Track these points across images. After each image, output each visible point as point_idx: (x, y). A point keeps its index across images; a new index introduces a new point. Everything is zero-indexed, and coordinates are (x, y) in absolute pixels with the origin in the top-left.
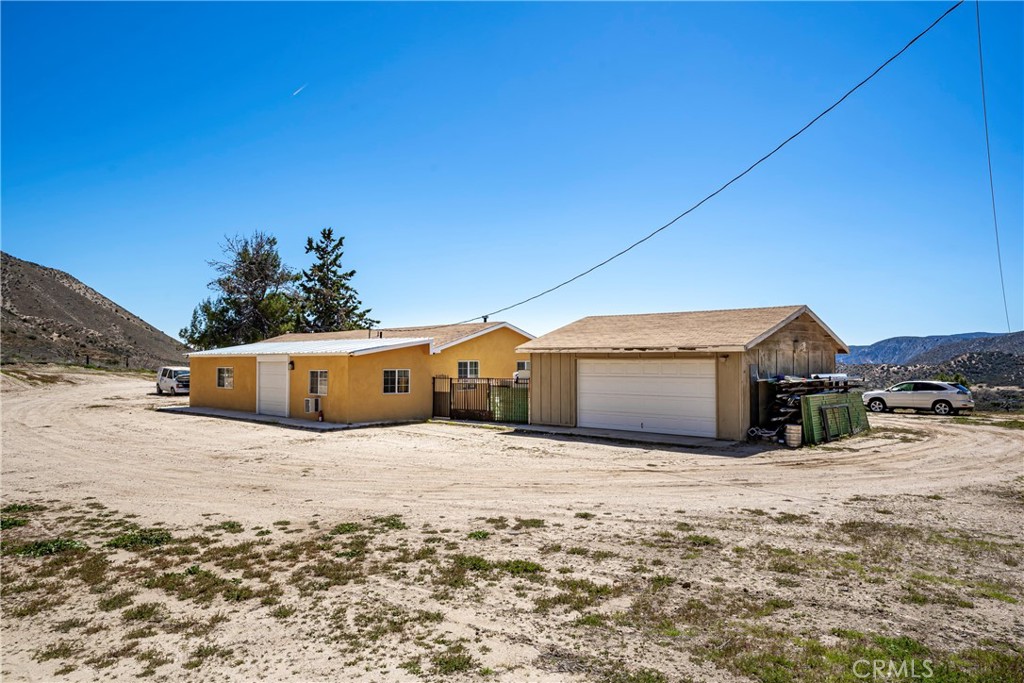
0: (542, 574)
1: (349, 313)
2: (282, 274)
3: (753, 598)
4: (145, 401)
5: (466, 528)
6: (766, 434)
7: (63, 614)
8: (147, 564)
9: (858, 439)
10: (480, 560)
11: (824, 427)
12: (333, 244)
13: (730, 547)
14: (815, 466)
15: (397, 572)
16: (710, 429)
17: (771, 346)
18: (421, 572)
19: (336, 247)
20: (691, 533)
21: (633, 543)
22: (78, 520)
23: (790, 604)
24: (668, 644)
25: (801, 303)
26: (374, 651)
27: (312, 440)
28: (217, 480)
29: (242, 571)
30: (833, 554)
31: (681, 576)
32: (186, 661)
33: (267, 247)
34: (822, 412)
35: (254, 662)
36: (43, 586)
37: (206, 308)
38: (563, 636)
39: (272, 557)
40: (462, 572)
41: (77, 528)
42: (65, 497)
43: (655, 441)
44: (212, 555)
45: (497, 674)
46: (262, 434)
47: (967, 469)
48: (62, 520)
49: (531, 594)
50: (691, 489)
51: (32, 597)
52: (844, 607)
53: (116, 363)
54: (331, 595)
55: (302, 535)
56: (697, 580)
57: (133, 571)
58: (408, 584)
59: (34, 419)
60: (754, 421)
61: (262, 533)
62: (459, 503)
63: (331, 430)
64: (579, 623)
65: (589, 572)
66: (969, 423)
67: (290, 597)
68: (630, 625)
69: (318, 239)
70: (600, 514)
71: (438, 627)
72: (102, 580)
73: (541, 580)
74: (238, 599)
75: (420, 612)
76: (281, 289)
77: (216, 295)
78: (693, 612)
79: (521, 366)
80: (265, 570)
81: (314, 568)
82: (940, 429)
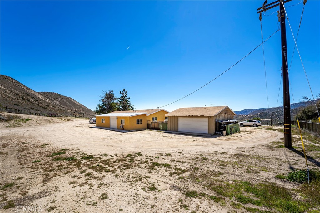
0: (171, 167)
1: (129, 106)
2: (115, 98)
3: (215, 172)
4: (87, 125)
5: (155, 156)
6: (219, 133)
7: (73, 174)
8: (89, 163)
9: (238, 133)
10: (158, 163)
11: (231, 131)
12: (125, 92)
13: (211, 160)
14: (229, 140)
15: (140, 166)
16: (207, 132)
17: (220, 115)
18: (145, 166)
19: (126, 93)
20: (203, 157)
21: (190, 159)
22: (75, 152)
23: (223, 174)
24: (198, 184)
25: (227, 105)
26: (136, 185)
27: (122, 134)
28: (102, 144)
29: (108, 165)
30: (232, 161)
31: (200, 167)
32: (98, 186)
33: (111, 93)
34: (230, 128)
35: (111, 187)
36: (69, 167)
37: (99, 106)
38: (176, 182)
39: (114, 162)
40: (154, 166)
41: (75, 155)
42: (72, 147)
43: (195, 134)
44: (102, 161)
45: (162, 191)
46: (111, 133)
47: (260, 140)
48: (72, 152)
49: (168, 171)
50: (203, 146)
51: (67, 170)
52: (234, 174)
53: (81, 116)
54: (127, 171)
55: (120, 157)
56: (204, 168)
57: (86, 165)
58: (142, 169)
59: (66, 129)
60: (216, 130)
61: (112, 157)
62: (153, 150)
63: (126, 132)
64: (179, 178)
65: (181, 166)
66: (260, 129)
67: (118, 172)
68: (190, 179)
69: (122, 91)
70: (183, 152)
71: (149, 179)
72: (80, 167)
73: (170, 168)
74: (108, 172)
75: (145, 176)
76: (115, 101)
77: (101, 103)
78: (203, 176)
79: (166, 118)
80: (113, 165)
81: (123, 165)
82: (255, 131)
